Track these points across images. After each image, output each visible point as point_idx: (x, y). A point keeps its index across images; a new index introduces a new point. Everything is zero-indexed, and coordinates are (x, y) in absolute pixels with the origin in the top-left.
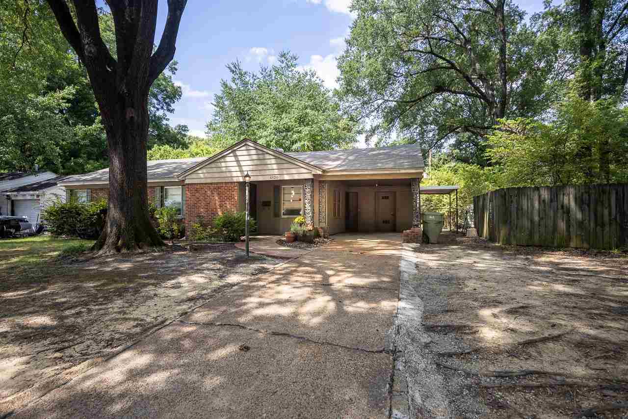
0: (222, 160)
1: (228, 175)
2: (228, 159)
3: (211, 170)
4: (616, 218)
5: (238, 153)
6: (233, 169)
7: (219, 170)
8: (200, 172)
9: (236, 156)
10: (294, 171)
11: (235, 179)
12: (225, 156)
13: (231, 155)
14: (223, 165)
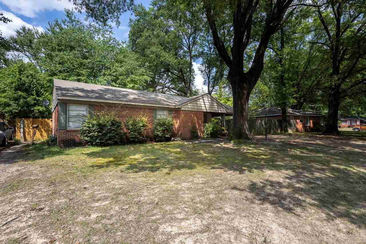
0: (198, 101)
1: (201, 108)
2: (201, 101)
3: (193, 105)
6: (202, 105)
7: (197, 105)
8: (189, 105)
9: (203, 100)
10: (222, 109)
11: (203, 110)
12: (199, 99)
13: (202, 99)
14: (199, 103)
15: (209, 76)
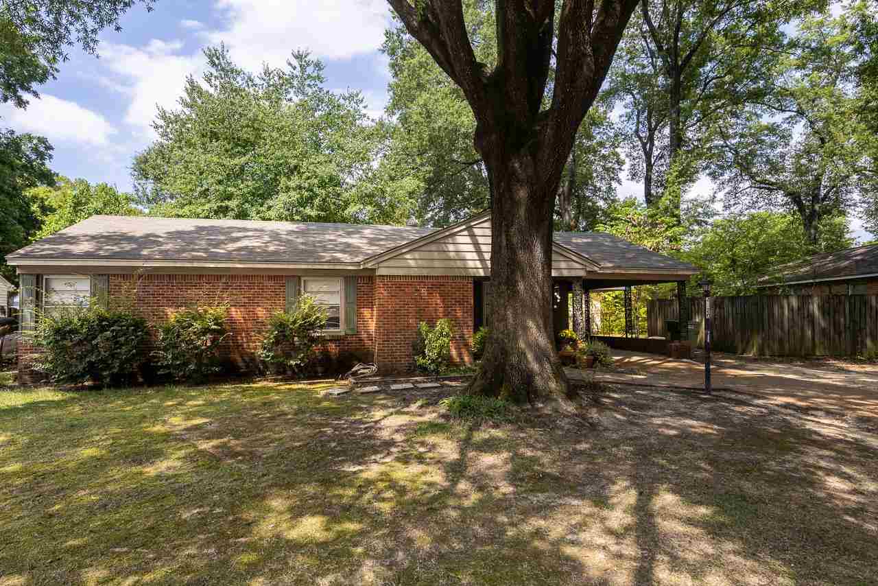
0: (450, 240)
1: (459, 264)
2: (459, 239)
3: (426, 255)
4: (849, 328)
5: (477, 231)
6: (469, 256)
7: (443, 256)
8: (408, 256)
9: (472, 236)
10: (563, 265)
11: (472, 272)
12: (455, 234)
13: (466, 233)
14: (451, 248)
15: (651, 149)
